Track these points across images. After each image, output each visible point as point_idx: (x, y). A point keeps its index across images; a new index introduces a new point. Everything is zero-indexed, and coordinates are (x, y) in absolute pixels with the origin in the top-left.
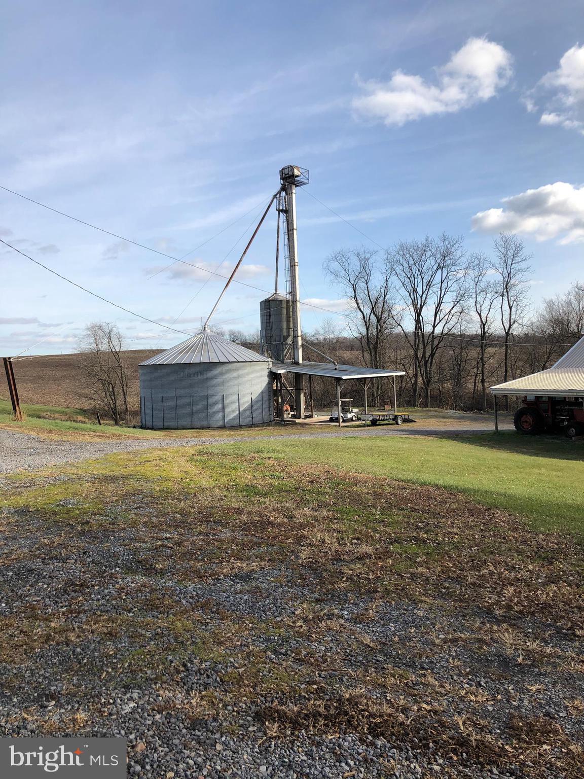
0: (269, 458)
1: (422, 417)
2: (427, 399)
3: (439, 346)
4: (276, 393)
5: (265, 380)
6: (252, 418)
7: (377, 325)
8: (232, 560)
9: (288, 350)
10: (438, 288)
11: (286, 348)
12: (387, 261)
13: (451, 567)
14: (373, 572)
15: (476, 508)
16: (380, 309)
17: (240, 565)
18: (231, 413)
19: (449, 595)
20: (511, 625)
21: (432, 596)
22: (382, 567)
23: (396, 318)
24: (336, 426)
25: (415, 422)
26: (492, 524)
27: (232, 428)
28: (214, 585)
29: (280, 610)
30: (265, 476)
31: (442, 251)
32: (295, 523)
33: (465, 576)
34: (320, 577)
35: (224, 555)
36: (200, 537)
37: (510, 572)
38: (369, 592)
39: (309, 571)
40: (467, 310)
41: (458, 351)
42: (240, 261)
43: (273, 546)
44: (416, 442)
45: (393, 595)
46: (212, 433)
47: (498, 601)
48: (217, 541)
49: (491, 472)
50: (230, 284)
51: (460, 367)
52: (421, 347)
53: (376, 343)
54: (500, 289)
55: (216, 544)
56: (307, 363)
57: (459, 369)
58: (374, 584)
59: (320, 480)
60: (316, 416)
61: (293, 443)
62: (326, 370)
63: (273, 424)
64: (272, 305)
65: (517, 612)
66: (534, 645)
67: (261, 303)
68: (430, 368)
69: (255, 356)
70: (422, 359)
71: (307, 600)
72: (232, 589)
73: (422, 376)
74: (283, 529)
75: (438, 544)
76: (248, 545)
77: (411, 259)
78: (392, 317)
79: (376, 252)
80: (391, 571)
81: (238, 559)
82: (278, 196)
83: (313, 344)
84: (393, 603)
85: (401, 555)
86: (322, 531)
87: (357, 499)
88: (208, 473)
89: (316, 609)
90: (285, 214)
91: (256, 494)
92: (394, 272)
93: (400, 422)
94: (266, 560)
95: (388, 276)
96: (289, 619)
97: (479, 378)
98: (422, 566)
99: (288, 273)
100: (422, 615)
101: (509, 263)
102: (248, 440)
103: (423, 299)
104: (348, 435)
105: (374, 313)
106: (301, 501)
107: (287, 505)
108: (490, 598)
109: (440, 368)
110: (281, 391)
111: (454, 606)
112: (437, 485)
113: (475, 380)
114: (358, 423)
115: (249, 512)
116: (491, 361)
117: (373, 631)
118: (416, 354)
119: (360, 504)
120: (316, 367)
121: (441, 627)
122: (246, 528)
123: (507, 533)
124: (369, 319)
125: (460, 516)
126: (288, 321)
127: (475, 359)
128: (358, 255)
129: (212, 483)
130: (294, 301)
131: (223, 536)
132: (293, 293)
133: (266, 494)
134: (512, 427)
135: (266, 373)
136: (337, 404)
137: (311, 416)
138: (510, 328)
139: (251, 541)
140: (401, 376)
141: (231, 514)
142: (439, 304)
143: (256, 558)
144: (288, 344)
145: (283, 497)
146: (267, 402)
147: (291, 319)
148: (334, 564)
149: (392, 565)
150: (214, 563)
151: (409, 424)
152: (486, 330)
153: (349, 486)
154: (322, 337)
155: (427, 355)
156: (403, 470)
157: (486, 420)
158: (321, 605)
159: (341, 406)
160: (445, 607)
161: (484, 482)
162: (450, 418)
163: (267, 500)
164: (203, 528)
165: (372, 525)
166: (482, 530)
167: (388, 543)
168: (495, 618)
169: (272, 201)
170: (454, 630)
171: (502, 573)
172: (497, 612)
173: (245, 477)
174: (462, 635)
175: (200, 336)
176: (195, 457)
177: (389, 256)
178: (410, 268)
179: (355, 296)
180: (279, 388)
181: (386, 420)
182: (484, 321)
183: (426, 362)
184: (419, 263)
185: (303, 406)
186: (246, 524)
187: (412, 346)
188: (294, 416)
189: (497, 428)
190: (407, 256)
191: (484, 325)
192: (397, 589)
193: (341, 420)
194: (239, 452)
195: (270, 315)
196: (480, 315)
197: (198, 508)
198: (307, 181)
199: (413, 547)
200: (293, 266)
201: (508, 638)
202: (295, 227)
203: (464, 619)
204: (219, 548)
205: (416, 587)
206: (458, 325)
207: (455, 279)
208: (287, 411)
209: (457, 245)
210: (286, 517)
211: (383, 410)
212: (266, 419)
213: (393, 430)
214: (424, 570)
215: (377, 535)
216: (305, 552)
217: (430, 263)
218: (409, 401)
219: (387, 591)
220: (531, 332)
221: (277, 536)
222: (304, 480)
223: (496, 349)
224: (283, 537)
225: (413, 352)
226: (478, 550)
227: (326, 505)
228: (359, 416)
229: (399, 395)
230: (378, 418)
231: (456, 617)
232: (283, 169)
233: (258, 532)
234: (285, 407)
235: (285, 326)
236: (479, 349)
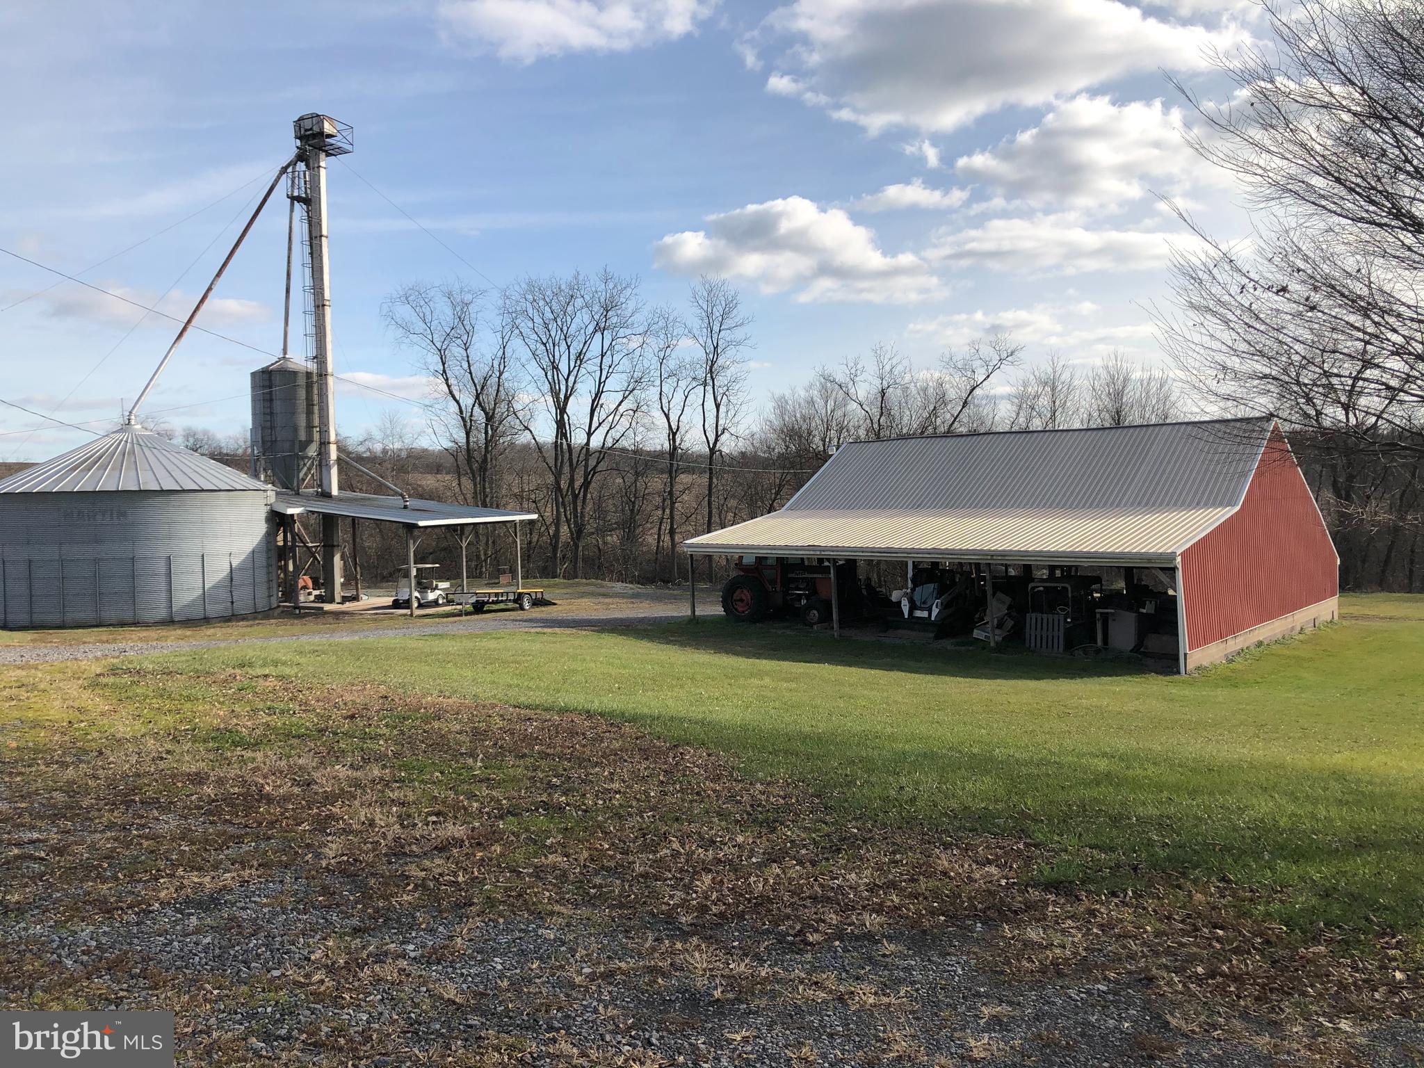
0: (266, 676)
1: (567, 596)
2: (576, 563)
3: (599, 469)
4: (283, 553)
5: (260, 528)
6: (232, 603)
7: (487, 425)
8: (180, 872)
9: (309, 469)
10: (595, 365)
11: (305, 465)
12: (505, 311)
13: (608, 850)
14: (465, 869)
15: (654, 746)
16: (492, 398)
17: (196, 880)
18: (187, 593)
19: (603, 897)
20: (705, 939)
21: (572, 903)
22: (482, 860)
23: (520, 414)
24: (405, 615)
25: (555, 604)
26: (678, 771)
27: (190, 622)
28: (138, 924)
29: (279, 956)
30: (255, 711)
31: (602, 300)
32: (316, 793)
33: (629, 863)
34: (363, 888)
35: (162, 864)
36: (109, 834)
37: (706, 850)
38: (458, 906)
39: (342, 880)
40: (645, 407)
41: (630, 477)
42: (210, 289)
43: (269, 838)
44: (555, 639)
45: (501, 907)
46: (144, 633)
47: (685, 900)
48: (147, 838)
49: (682, 687)
50: (186, 335)
51: (634, 507)
52: (566, 469)
53: (485, 460)
54: (701, 374)
55: (145, 843)
56: (349, 494)
57: (632, 511)
58: (466, 892)
59: (369, 713)
60: (365, 597)
61: (316, 648)
62: (388, 510)
63: (276, 614)
64: (277, 379)
65: (715, 915)
66: (740, 967)
67: (253, 375)
68: (583, 508)
69: (240, 479)
70: (568, 491)
71: (335, 933)
72: (178, 927)
73: (568, 521)
74: (291, 807)
75: (586, 811)
76: (216, 842)
77: (547, 308)
78: (514, 413)
79: (483, 292)
80: (499, 866)
81: (193, 869)
82: (290, 170)
83: (360, 459)
84: (501, 920)
85: (517, 836)
86: (370, 805)
87: (440, 744)
88: (131, 708)
89: (353, 946)
90: (304, 207)
91: (236, 744)
92: (517, 331)
93: (526, 605)
94: (252, 866)
95: (507, 338)
96: (298, 971)
97: (666, 527)
98: (556, 851)
99: (310, 320)
100: (552, 937)
101: (716, 328)
102: (222, 645)
103: (570, 384)
104: (428, 631)
105: (480, 405)
106: (329, 753)
107: (300, 761)
108: (672, 897)
109: (599, 508)
110: (293, 547)
111: (610, 916)
112: (588, 712)
113: (660, 529)
114: (448, 608)
115: (220, 779)
116: (685, 497)
117: (462, 974)
118: (558, 482)
119: (446, 752)
120: (367, 503)
121: (586, 955)
122: (212, 809)
123: (704, 784)
124: (471, 416)
125: (625, 761)
126: (309, 413)
127: (659, 494)
128: (449, 295)
129: (140, 728)
130: (323, 375)
131: (162, 828)
132: (320, 358)
133: (256, 745)
134: (719, 610)
135: (262, 513)
136: (407, 575)
137: (355, 598)
138: (716, 440)
139: (219, 835)
140: (531, 522)
141: (180, 785)
142: (598, 394)
143: (232, 864)
144: (309, 458)
145: (292, 747)
146: (264, 571)
147: (316, 408)
148: (390, 863)
149: (502, 854)
150: (140, 881)
151: (543, 609)
152: (677, 444)
153: (426, 720)
154: (378, 447)
155: (577, 484)
156: (529, 688)
157: (676, 598)
158: (363, 938)
159: (415, 577)
160: (594, 918)
161: (670, 703)
162: (616, 597)
163: (259, 756)
164: (117, 817)
165: (466, 787)
166: (662, 782)
167: (496, 817)
168: (679, 929)
169: (278, 178)
170: (609, 957)
171: (693, 852)
172: (683, 920)
173: (212, 714)
174: (623, 965)
175: (118, 436)
176: (103, 680)
177: (507, 301)
178: (546, 326)
179: (444, 371)
180: (289, 544)
181: (502, 601)
182: (674, 427)
183: (575, 497)
184: (561, 316)
185: (339, 580)
186: (213, 801)
187: (550, 468)
188: (319, 599)
189: (694, 611)
190: (541, 303)
191: (674, 434)
192: (510, 896)
193: (415, 604)
194: (200, 667)
195: (271, 400)
196: (667, 416)
197: (107, 778)
198: (348, 147)
199: (541, 820)
200: (320, 306)
201: (699, 960)
202: (324, 232)
203: (627, 937)
204: (152, 852)
205: (543, 889)
206: (631, 432)
207: (625, 351)
208: (305, 587)
209: (629, 291)
210: (298, 784)
211: (497, 584)
212: (262, 604)
213: (513, 620)
214: (559, 859)
215: (475, 805)
216: (334, 846)
217: (582, 320)
218: (545, 568)
219: (490, 902)
220: (750, 448)
221: (277, 821)
222: (336, 714)
223: (694, 477)
224: (291, 822)
225: (552, 478)
226: (654, 816)
227: (380, 758)
228: (450, 597)
229: (527, 558)
230: (486, 599)
231: (612, 935)
232: (301, 119)
233: (237, 816)
234: (301, 581)
235: (302, 421)
236: (665, 476)
